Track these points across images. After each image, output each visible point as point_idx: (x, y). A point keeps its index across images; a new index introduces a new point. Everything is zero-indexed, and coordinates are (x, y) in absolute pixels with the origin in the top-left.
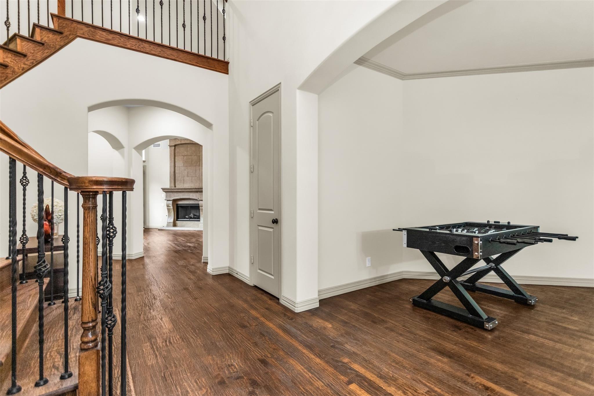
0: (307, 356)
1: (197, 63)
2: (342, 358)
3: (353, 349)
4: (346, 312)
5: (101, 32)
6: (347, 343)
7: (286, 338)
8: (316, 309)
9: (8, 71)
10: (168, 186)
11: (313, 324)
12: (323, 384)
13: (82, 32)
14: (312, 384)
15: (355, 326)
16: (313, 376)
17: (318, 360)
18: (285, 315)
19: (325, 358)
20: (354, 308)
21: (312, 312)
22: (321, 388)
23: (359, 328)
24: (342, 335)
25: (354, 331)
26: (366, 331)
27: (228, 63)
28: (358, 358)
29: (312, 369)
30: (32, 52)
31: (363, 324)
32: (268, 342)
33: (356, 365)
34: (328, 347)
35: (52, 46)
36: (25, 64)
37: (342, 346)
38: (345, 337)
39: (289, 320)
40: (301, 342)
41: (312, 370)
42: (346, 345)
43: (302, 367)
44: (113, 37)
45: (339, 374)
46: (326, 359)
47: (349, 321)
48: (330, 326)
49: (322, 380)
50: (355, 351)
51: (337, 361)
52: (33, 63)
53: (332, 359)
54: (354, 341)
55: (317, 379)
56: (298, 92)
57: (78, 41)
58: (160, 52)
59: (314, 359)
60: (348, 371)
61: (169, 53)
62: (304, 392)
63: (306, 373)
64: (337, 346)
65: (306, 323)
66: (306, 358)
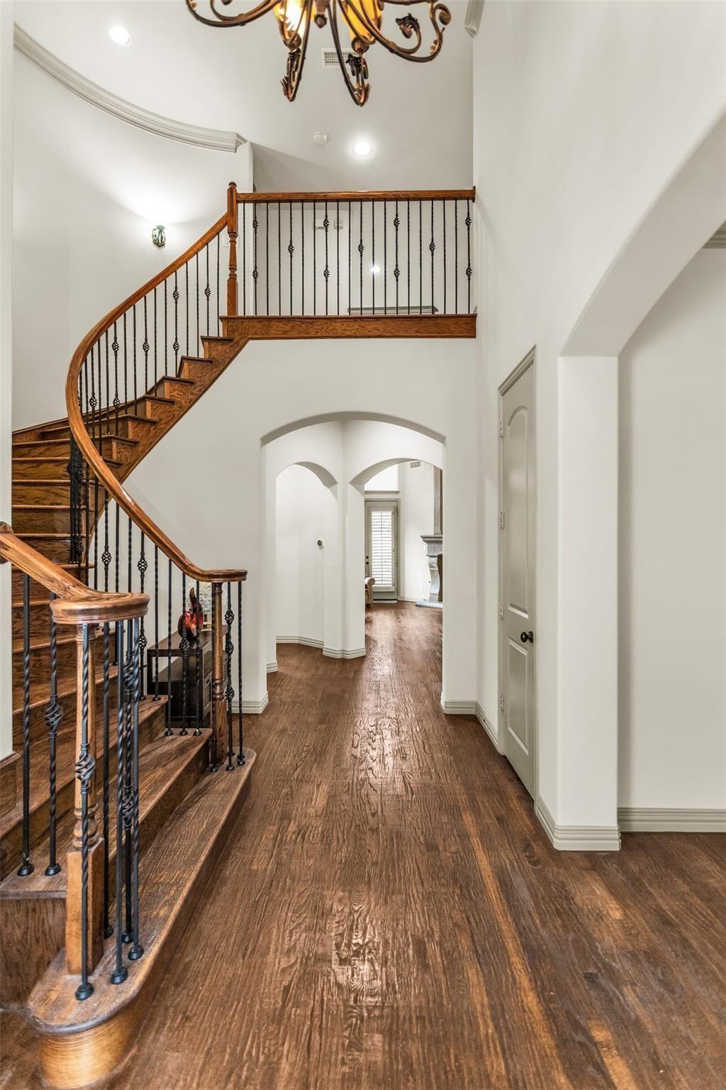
0: (514, 978)
1: (417, 331)
2: (594, 1023)
3: (640, 1011)
4: (686, 889)
5: (277, 324)
6: (633, 984)
7: (496, 906)
8: (610, 855)
9: (175, 407)
10: (431, 533)
11: (579, 894)
12: (504, 1073)
13: (254, 330)
14: (480, 1058)
15: (687, 941)
16: (496, 1035)
17: (531, 1000)
18: (528, 846)
19: (551, 1000)
20: (716, 885)
21: (593, 861)
22: (493, 1079)
23: (695, 955)
24: (634, 956)
25: (677, 956)
26: (712, 971)
27: (474, 316)
28: (638, 1044)
29: (504, 1018)
30: (200, 375)
31: (715, 946)
32: (454, 901)
33: (621, 1063)
34: (577, 973)
35: (221, 361)
36: (192, 394)
37: (617, 986)
38: (639, 961)
39: (529, 862)
40: (521, 932)
41: (501, 1021)
42: (627, 990)
43: (486, 1000)
44: (292, 326)
45: (559, 1067)
46: (552, 1006)
47: (677, 921)
48: (617, 915)
49: (510, 1061)
50: (645, 1019)
51: (576, 1026)
52: (200, 390)
53: (568, 1013)
54: (658, 989)
55: (499, 1049)
56: (561, 360)
57: (251, 344)
58: (357, 329)
59: (525, 992)
60: (590, 1069)
61: (371, 327)
62: (451, 1069)
63: (485, 1021)
64: (602, 981)
65: (563, 885)
66: (507, 979)
